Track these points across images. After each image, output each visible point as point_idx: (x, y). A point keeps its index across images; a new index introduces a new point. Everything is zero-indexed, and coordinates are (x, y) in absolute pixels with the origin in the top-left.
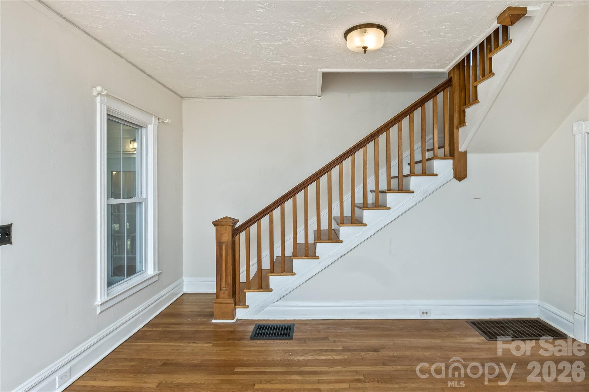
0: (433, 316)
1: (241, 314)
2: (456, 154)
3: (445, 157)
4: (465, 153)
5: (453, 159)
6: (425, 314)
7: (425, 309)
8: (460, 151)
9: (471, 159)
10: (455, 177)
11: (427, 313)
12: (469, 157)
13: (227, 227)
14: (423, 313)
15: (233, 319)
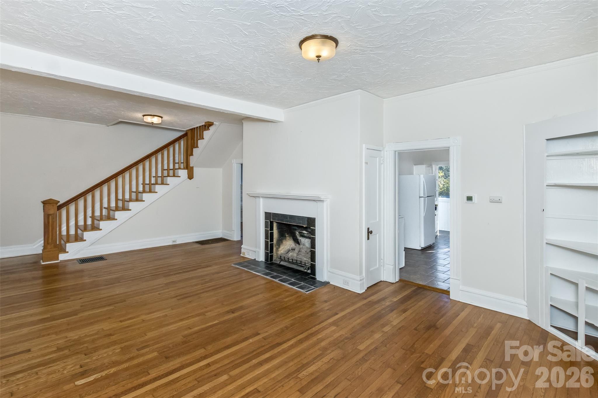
0: (178, 242)
1: (62, 257)
2: (189, 168)
3: (184, 169)
4: (193, 167)
5: (188, 170)
6: (174, 242)
7: (174, 239)
8: (191, 166)
9: (195, 170)
10: (188, 178)
11: (175, 241)
12: (194, 169)
13: (53, 205)
14: (173, 242)
15: (58, 260)
